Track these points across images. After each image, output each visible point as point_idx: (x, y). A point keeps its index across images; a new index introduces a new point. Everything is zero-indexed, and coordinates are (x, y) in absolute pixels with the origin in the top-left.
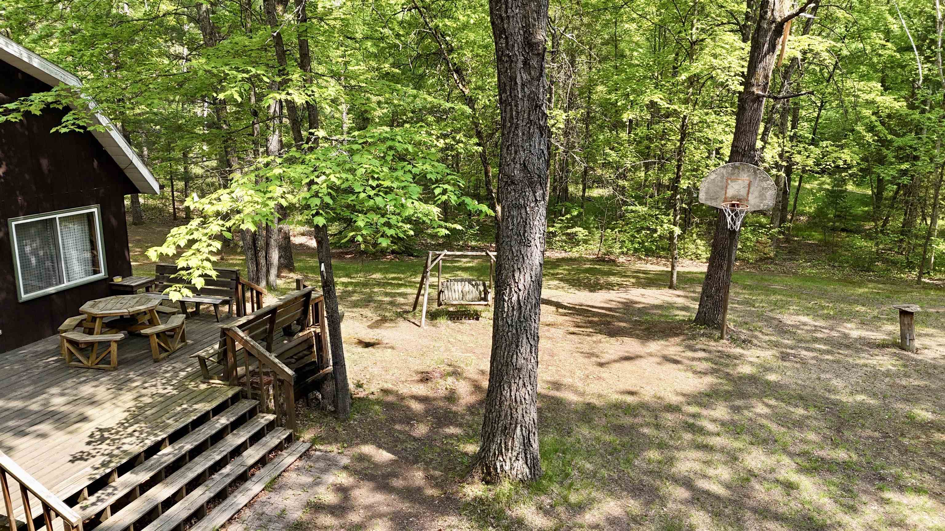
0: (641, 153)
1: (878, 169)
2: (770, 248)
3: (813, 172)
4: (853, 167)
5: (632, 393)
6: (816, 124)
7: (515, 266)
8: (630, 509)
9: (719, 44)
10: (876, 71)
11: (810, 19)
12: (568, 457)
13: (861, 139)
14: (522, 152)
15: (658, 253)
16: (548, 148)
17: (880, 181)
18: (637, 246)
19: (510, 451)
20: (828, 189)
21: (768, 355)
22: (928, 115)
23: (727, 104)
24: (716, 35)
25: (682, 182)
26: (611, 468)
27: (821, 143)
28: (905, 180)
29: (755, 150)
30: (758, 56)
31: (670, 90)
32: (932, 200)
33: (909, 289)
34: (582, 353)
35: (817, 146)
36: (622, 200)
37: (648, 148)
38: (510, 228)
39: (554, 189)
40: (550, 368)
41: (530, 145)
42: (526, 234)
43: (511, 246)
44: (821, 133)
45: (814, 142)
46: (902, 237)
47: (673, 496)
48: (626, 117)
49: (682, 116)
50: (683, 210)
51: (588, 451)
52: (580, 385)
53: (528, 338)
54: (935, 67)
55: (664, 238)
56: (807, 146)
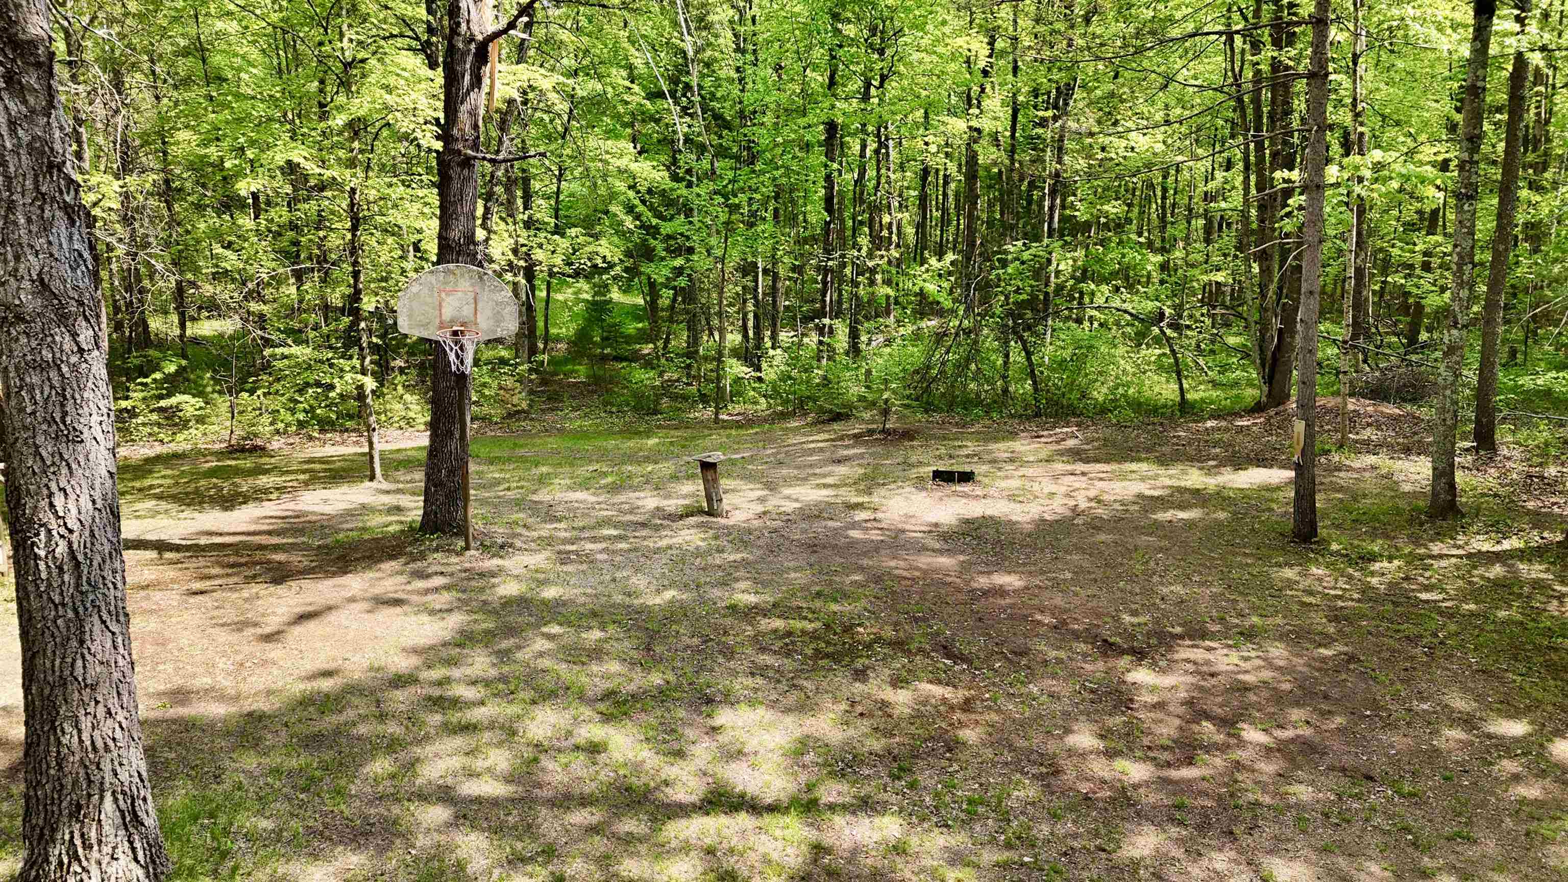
0: (286, 254)
1: (648, 268)
2: (520, 396)
3: (564, 275)
4: (615, 265)
5: (327, 674)
6: (557, 202)
7: (53, 486)
8: (352, 872)
9: (392, 69)
10: (625, 125)
11: (523, 40)
12: (222, 819)
13: (619, 225)
14: (31, 258)
15: (341, 425)
16: (92, 248)
17: (652, 285)
18: (301, 416)
19: (96, 848)
20: (588, 301)
21: (539, 559)
22: (696, 190)
23: (419, 169)
24: (385, 54)
25: (365, 299)
26: (309, 813)
27: (568, 231)
28: (682, 282)
29: (476, 244)
30: (457, 94)
31: (319, 142)
32: (717, 308)
33: (706, 432)
34: (223, 625)
35: (563, 235)
36: (262, 338)
37: (296, 243)
38: (28, 410)
39: (118, 327)
40: (161, 667)
41: (50, 243)
42: (68, 420)
43: (37, 447)
44: (566, 217)
45: (558, 231)
46: (688, 361)
47: (425, 825)
48: (244, 187)
49: (348, 188)
50: (375, 348)
51: (261, 798)
52: (227, 683)
53: (103, 622)
54: (695, 122)
55: (349, 397)
56: (549, 236)
